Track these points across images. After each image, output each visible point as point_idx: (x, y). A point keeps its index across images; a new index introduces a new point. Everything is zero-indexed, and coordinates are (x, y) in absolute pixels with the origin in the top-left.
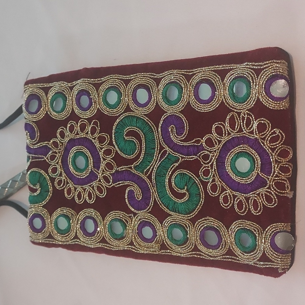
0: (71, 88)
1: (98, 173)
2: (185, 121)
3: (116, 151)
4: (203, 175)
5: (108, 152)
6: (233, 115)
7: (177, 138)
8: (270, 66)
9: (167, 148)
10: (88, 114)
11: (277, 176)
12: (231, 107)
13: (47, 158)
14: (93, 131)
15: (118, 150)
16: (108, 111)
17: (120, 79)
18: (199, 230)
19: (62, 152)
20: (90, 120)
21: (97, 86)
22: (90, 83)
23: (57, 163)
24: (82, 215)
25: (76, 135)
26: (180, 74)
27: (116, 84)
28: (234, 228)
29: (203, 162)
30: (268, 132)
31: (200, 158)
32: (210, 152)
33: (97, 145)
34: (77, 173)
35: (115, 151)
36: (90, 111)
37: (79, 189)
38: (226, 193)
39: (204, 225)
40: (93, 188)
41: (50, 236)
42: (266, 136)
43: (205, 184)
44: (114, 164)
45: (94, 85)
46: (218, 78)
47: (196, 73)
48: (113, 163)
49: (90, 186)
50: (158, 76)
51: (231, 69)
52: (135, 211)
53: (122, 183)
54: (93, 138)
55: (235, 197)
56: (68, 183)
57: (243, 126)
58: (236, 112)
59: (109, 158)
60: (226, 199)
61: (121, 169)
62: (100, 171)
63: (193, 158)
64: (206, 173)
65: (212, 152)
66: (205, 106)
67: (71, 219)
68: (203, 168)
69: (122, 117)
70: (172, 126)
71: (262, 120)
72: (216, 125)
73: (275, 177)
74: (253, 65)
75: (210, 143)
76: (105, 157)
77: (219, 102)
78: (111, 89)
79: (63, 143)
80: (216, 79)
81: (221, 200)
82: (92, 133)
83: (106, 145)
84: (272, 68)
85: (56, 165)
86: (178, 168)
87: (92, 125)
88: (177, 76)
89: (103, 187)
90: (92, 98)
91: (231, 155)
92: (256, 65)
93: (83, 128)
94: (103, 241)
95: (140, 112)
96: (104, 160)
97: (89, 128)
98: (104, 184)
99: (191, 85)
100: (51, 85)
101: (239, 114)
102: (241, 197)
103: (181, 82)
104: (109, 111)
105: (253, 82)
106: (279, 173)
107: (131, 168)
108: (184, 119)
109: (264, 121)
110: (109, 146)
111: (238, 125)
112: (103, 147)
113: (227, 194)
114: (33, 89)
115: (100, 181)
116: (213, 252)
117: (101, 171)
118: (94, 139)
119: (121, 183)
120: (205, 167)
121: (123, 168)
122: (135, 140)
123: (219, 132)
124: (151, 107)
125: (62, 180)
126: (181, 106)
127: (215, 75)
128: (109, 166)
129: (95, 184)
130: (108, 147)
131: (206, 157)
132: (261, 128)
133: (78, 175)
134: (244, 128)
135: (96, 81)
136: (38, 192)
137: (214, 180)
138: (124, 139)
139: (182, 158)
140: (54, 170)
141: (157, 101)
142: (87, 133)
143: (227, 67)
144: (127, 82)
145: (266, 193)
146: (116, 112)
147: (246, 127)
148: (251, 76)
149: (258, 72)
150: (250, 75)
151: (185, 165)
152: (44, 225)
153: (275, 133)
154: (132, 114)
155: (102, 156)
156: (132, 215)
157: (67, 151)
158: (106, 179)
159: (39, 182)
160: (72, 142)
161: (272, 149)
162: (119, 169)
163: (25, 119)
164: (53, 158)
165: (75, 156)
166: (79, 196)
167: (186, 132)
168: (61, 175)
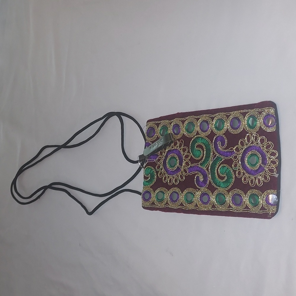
0: (171, 123)
1: (181, 168)
3: (191, 156)
4: (234, 167)
5: (187, 157)
7: (222, 148)
8: (265, 110)
9: (217, 153)
10: (178, 137)
11: (269, 166)
12: (248, 131)
13: (156, 161)
14: (180, 146)
17: (194, 118)
18: (232, 196)
19: (164, 157)
20: (179, 140)
21: (183, 122)
22: (180, 120)
24: (171, 191)
25: (172, 148)
27: (192, 121)
28: (249, 193)
29: (234, 160)
30: (265, 143)
31: (233, 158)
32: (238, 154)
33: (182, 153)
34: (170, 168)
36: (179, 135)
37: (170, 177)
39: (234, 193)
40: (178, 176)
41: (153, 203)
42: (264, 145)
43: (235, 171)
46: (242, 116)
47: (231, 114)
48: (189, 162)
49: (176, 175)
50: (213, 116)
51: (248, 112)
52: (199, 188)
55: (249, 177)
56: (165, 174)
58: (250, 134)
59: (187, 160)
60: (245, 179)
62: (183, 167)
63: (229, 158)
64: (236, 166)
66: (235, 131)
67: (164, 194)
68: (234, 163)
69: (194, 138)
70: (219, 141)
71: (262, 137)
72: (240, 140)
73: (268, 166)
74: (258, 110)
75: (237, 149)
77: (242, 129)
78: (190, 123)
79: (165, 152)
81: (243, 180)
83: (186, 152)
85: (160, 164)
86: (222, 163)
87: (180, 142)
88: (222, 116)
89: (183, 175)
90: (180, 128)
93: (175, 144)
94: (182, 204)
95: (203, 135)
96: (185, 160)
97: (178, 145)
98: (184, 173)
99: (229, 120)
100: (161, 122)
101: (252, 134)
102: (252, 177)
103: (224, 119)
104: (189, 135)
105: (258, 118)
106: (270, 164)
107: (198, 164)
108: (225, 138)
111: (251, 140)
112: (185, 154)
113: (246, 176)
114: (151, 124)
115: (182, 172)
116: (238, 208)
118: (181, 150)
119: (193, 173)
121: (194, 164)
122: (201, 150)
123: (242, 144)
124: (209, 132)
125: (162, 172)
126: (223, 131)
127: (240, 115)
128: (187, 164)
129: (179, 174)
130: (187, 154)
131: (235, 157)
132: (262, 141)
133: (171, 170)
135: (183, 119)
136: (149, 179)
137: (239, 169)
138: (195, 149)
139: (224, 158)
140: (159, 167)
141: (212, 129)
142: (177, 147)
143: (246, 111)
144: (198, 119)
145: (264, 174)
146: (192, 135)
147: (255, 141)
149: (260, 113)
150: (257, 115)
151: (225, 162)
152: (150, 198)
153: (268, 143)
154: (199, 136)
155: (184, 158)
156: (198, 190)
157: (166, 157)
158: (185, 171)
159: (150, 173)
160: (170, 152)
161: (267, 152)
162: (192, 165)
163: (146, 140)
164: (159, 160)
165: (170, 159)
166: (170, 181)
167: (226, 144)
168: (162, 170)
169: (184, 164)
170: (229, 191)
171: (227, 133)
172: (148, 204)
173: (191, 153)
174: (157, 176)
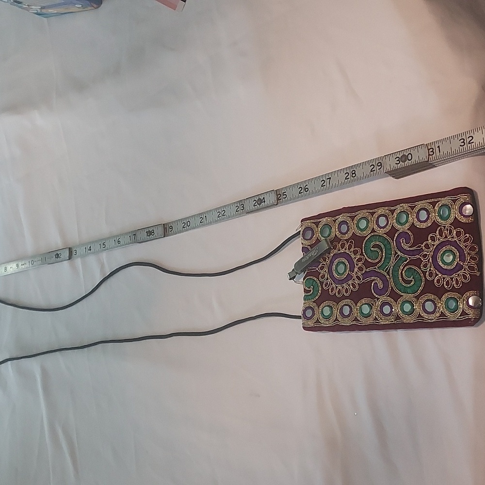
0: (335, 221)
1: (353, 274)
2: (411, 234)
3: (366, 259)
4: (423, 268)
5: (360, 260)
6: (441, 228)
7: (406, 246)
8: (460, 198)
9: (399, 253)
10: (347, 237)
11: (469, 262)
12: (440, 223)
13: (318, 269)
14: (350, 247)
16: (359, 233)
17: (368, 212)
18: (422, 303)
19: (328, 264)
20: (347, 240)
21: (353, 218)
22: (348, 216)
23: (325, 271)
24: (341, 304)
25: (338, 251)
26: (407, 206)
27: (365, 216)
28: (444, 298)
29: (423, 259)
30: (462, 237)
31: (421, 257)
32: (428, 252)
33: (353, 256)
34: (338, 277)
35: (364, 259)
36: (347, 235)
37: (339, 287)
39: (424, 299)
40: (349, 285)
41: (318, 321)
42: (462, 239)
43: (424, 273)
44: (364, 267)
45: (351, 217)
47: (417, 205)
49: (347, 284)
50: (392, 208)
51: (439, 201)
52: (379, 297)
55: (444, 278)
56: (332, 284)
58: (443, 226)
59: (360, 264)
60: (438, 281)
63: (417, 257)
64: (425, 266)
66: (423, 224)
67: (333, 308)
68: (423, 263)
69: (369, 236)
70: (403, 238)
72: (430, 235)
75: (427, 246)
77: (432, 221)
78: (362, 219)
79: (329, 257)
80: (430, 207)
81: (435, 282)
82: (349, 249)
83: (359, 255)
84: (462, 199)
85: (324, 273)
86: (407, 265)
87: (349, 243)
88: (405, 207)
89: (356, 283)
90: (349, 226)
91: (441, 253)
92: (453, 198)
93: (343, 246)
94: (356, 319)
95: (381, 232)
96: (357, 265)
97: (347, 246)
98: (357, 281)
99: (414, 212)
100: (321, 220)
101: (445, 227)
102: (448, 278)
103: (408, 211)
104: (361, 233)
105: (452, 207)
106: (470, 260)
107: (375, 268)
109: (459, 229)
110: (361, 256)
111: (444, 234)
112: (357, 257)
113: (439, 277)
114: (308, 223)
115: (354, 280)
116: (432, 316)
117: (355, 273)
118: (351, 252)
119: (369, 279)
121: (370, 269)
122: (378, 250)
123: (433, 239)
124: (389, 228)
125: (328, 283)
126: (407, 226)
127: (429, 205)
128: (360, 269)
129: (350, 282)
131: (425, 256)
132: (458, 234)
134: (448, 235)
135: (352, 214)
136: (312, 292)
137: (430, 270)
138: (371, 250)
139: (410, 258)
140: (323, 276)
141: (392, 224)
142: (346, 249)
143: (436, 200)
144: (373, 214)
145: (463, 273)
146: (365, 233)
148: (451, 204)
149: (454, 201)
151: (412, 262)
152: (313, 314)
153: (466, 236)
154: (376, 234)
155: (355, 262)
156: (376, 299)
157: (332, 262)
158: (358, 278)
159: (312, 285)
160: (336, 256)
161: (466, 247)
162: (368, 270)
163: (302, 244)
164: (322, 268)
165: (337, 265)
166: (339, 292)
167: (412, 241)
168: (327, 279)
169: (356, 270)
170: (417, 298)
171: (413, 227)
172: (310, 323)
173: (365, 256)
174: (322, 287)
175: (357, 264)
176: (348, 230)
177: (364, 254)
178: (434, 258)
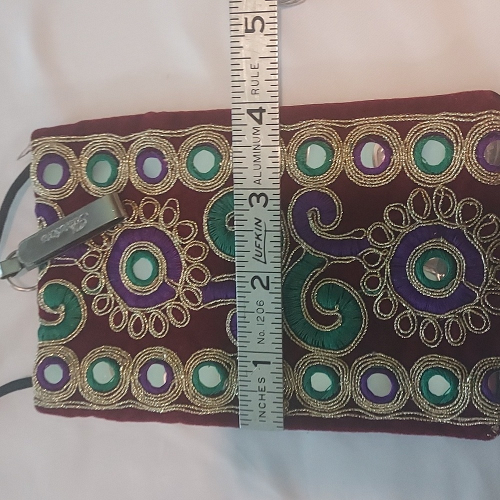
0: (127, 145)
1: (177, 287)
2: (337, 201)
3: (211, 249)
4: (366, 287)
5: (194, 252)
6: (420, 193)
7: (323, 228)
8: (485, 119)
9: (304, 246)
10: (159, 189)
12: (417, 180)
13: (81, 262)
14: (168, 217)
15: (213, 247)
16: (195, 184)
17: (219, 132)
18: (360, 373)
19: (108, 252)
20: (161, 198)
21: (176, 144)
22: (163, 137)
23: (99, 271)
24: (143, 356)
25: (136, 223)
26: (328, 126)
27: (210, 140)
28: (419, 367)
29: (367, 266)
30: (478, 219)
31: (362, 260)
32: (380, 250)
33: (176, 240)
34: (135, 287)
35: (208, 250)
36: (162, 184)
37: (138, 313)
38: (406, 314)
39: (368, 365)
40: (164, 311)
41: (77, 396)
42: (475, 225)
43: (369, 301)
44: (206, 271)
45: (171, 140)
46: (396, 134)
47: (356, 126)
48: (204, 269)
49: (159, 308)
50: (287, 128)
51: (417, 122)
53: (220, 302)
54: (168, 227)
55: (420, 319)
56: (116, 304)
57: (437, 210)
58: (426, 188)
59: (197, 261)
60: (405, 323)
61: (218, 279)
63: (350, 259)
64: (373, 283)
65: (383, 249)
66: (372, 178)
67: (120, 366)
68: (367, 276)
69: (220, 194)
70: (313, 208)
71: (470, 201)
72: (390, 207)
73: (489, 287)
74: (458, 117)
75: (380, 235)
76: (189, 259)
77: (396, 172)
78: (203, 147)
79: (111, 236)
80: (392, 137)
81: (397, 325)
82: (167, 221)
83: (192, 239)
84: (488, 121)
85: (96, 275)
86: (322, 276)
87: (167, 206)
88: (323, 129)
89: (184, 309)
90: (167, 162)
91: (416, 255)
92: (463, 117)
93: (149, 212)
94: (183, 399)
96: (188, 264)
97: (160, 212)
98: (187, 304)
99: (348, 144)
100: (86, 138)
101: (430, 191)
102: (432, 319)
103: (331, 140)
104: (198, 184)
105: (457, 142)
106: (493, 281)
108: (336, 198)
109: (473, 201)
110: (197, 241)
111: (428, 208)
112: (187, 243)
113: (408, 315)
114: (53, 144)
115: (178, 299)
116: (381, 408)
117: (181, 282)
118: (171, 229)
120: (370, 273)
121: (224, 277)
123: (396, 217)
125: (106, 299)
126: (327, 178)
127: (390, 130)
128: (197, 274)
129: (169, 305)
130: (195, 243)
131: (372, 258)
132: (468, 212)
133: (137, 291)
134: (439, 213)
135: (176, 133)
136: (60, 320)
137: (385, 295)
138: (226, 230)
139: (330, 260)
140: (93, 283)
141: (285, 169)
142: (157, 220)
143: (410, 118)
144: (231, 137)
145: (473, 311)
146: (210, 185)
147: (442, 210)
148: (454, 133)
149: (465, 128)
150: (452, 131)
151: (335, 271)
152: (66, 378)
155: (183, 257)
157: (118, 250)
158: (190, 296)
159: (62, 303)
160: (129, 236)
161: (485, 246)
162: (216, 279)
163: (37, 196)
164: (91, 262)
165: (133, 259)
166: (137, 326)
167: (339, 218)
168: (105, 290)
169: (185, 275)
170: (348, 360)
171: (342, 184)
172: (57, 399)
174: (90, 310)
175: (187, 262)
176: (164, 172)
177: (208, 238)
178: (398, 265)
